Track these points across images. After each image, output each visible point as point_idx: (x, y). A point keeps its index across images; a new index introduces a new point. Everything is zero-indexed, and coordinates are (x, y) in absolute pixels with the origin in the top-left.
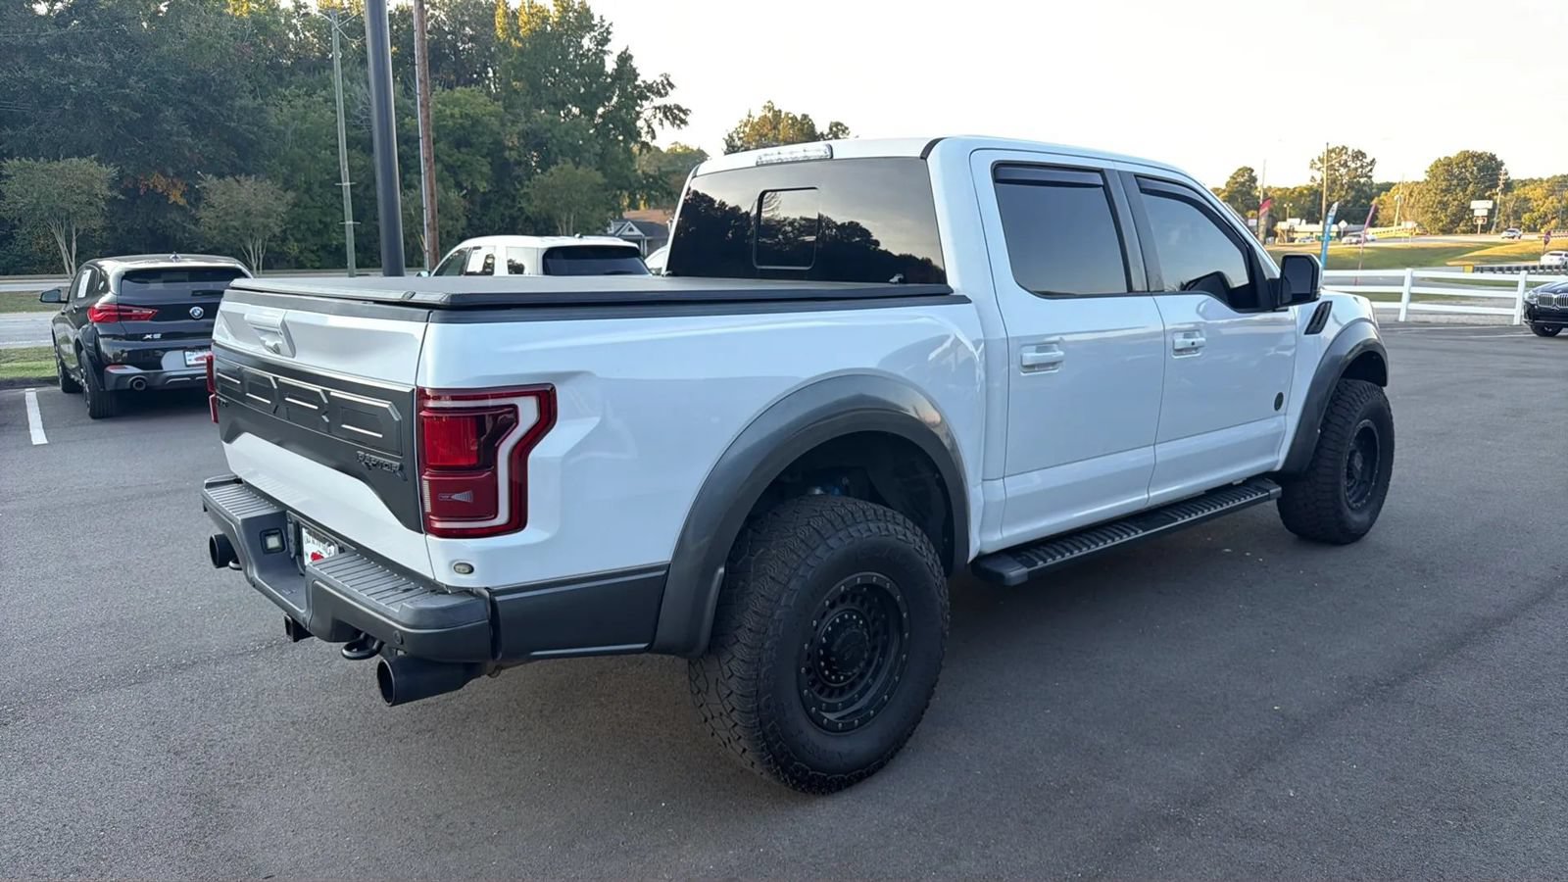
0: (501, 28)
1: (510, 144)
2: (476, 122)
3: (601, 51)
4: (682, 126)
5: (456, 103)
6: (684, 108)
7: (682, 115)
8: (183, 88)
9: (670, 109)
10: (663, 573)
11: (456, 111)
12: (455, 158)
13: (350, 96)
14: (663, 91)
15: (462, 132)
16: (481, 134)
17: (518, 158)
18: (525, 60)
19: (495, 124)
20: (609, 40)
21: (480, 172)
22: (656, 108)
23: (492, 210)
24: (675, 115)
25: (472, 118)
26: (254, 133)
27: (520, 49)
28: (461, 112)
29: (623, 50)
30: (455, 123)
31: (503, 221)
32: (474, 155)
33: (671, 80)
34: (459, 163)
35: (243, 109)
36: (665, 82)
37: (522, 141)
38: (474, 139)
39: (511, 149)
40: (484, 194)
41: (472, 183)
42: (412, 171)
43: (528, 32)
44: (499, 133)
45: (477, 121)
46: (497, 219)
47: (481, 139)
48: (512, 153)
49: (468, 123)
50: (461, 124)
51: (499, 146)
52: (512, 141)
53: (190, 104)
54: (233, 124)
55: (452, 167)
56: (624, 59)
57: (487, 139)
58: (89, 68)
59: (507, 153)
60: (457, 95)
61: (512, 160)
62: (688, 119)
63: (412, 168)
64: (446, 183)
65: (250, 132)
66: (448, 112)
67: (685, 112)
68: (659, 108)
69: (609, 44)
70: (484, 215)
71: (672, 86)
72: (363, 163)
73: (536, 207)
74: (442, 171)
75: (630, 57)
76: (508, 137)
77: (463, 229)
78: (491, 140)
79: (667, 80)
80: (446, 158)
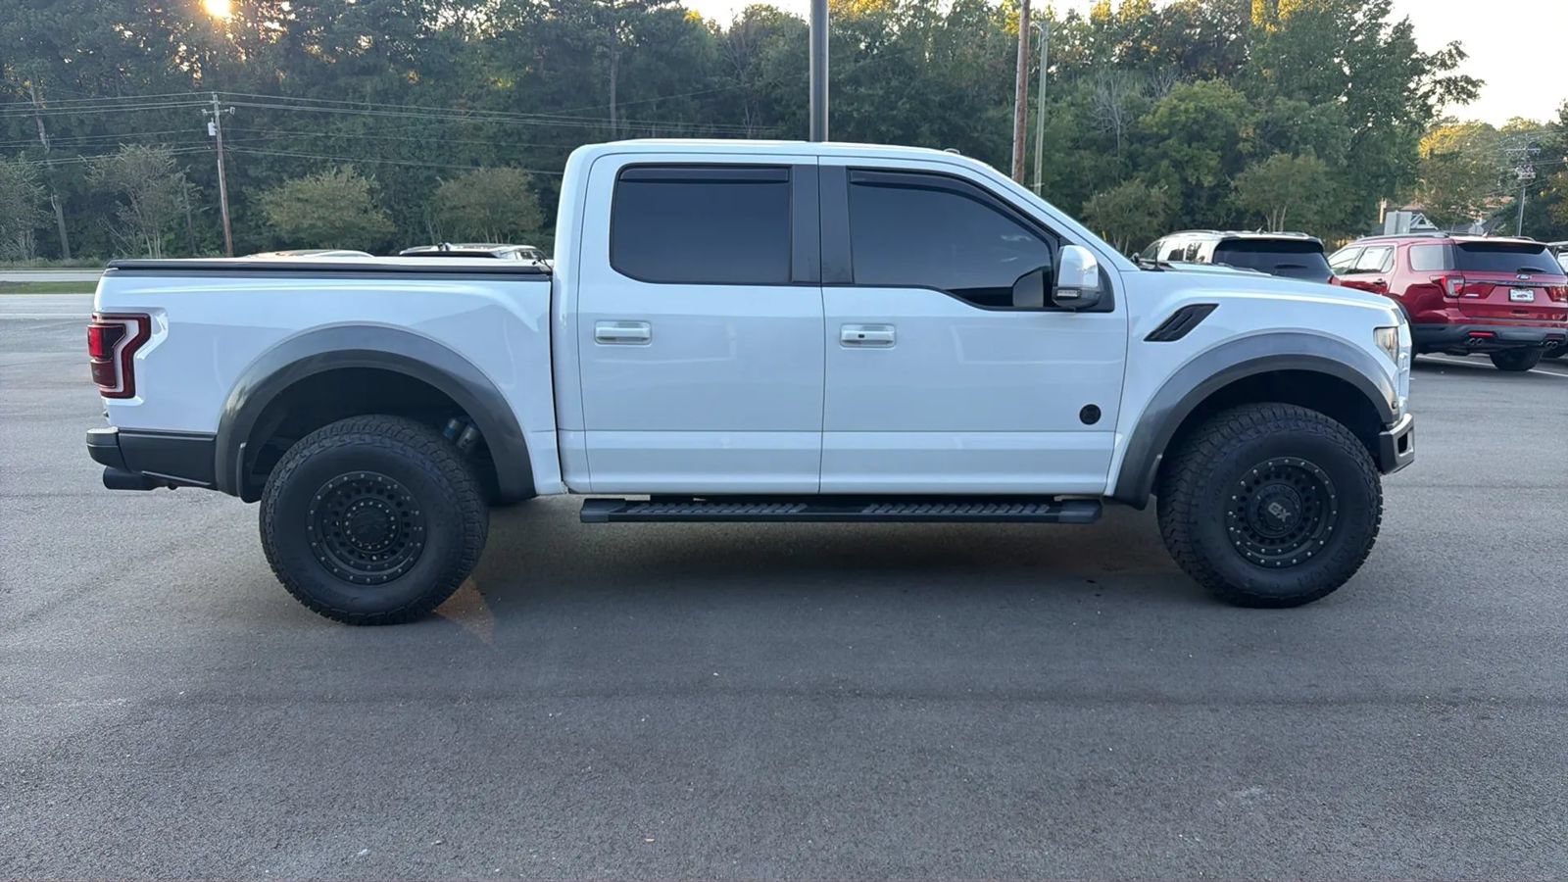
0: (1258, 14)
1: (1244, 135)
2: (1210, 115)
3: (1376, 25)
4: (1469, 100)
5: (1194, 97)
6: (1474, 79)
7: (1470, 87)
8: (941, 105)
9: (1455, 82)
10: (211, 439)
11: (1192, 105)
12: (1183, 153)
13: (1093, 99)
14: (1449, 62)
15: (1195, 127)
16: (1214, 128)
17: (1252, 150)
18: (1278, 45)
19: (1231, 116)
20: (1388, 12)
21: (1207, 166)
22: (1436, 82)
23: (1219, 205)
24: (1465, 89)
25: (1207, 112)
26: (993, 142)
27: (1274, 35)
28: (1196, 107)
29: (1401, 21)
30: (1188, 118)
31: (1228, 216)
32: (1204, 149)
33: (1461, 48)
34: (1186, 158)
35: (989, 120)
36: (1454, 52)
37: (1258, 131)
38: (1207, 133)
39: (1246, 140)
40: (1211, 189)
41: (1198, 178)
42: (1140, 168)
43: (1288, 15)
44: (1234, 125)
45: (1212, 113)
46: (1223, 213)
47: (1213, 133)
48: (1246, 144)
49: (1201, 117)
50: (1194, 119)
51: (1233, 138)
52: (1247, 132)
53: (944, 119)
54: (976, 135)
55: (1180, 162)
56: (1403, 30)
57: (1220, 132)
58: (870, 95)
59: (1240, 146)
60: (1196, 88)
61: (1244, 152)
62: (1479, 91)
63: (1140, 166)
64: (1171, 179)
65: (989, 141)
66: (1182, 107)
67: (1475, 84)
68: (1440, 82)
69: (1387, 16)
70: (1208, 210)
71: (1461, 54)
72: (1093, 163)
73: (1243, 200)
74: (1168, 167)
75: (1410, 27)
76: (1243, 128)
77: (1159, 225)
78: (1224, 133)
79: (1457, 48)
80: (1174, 154)
